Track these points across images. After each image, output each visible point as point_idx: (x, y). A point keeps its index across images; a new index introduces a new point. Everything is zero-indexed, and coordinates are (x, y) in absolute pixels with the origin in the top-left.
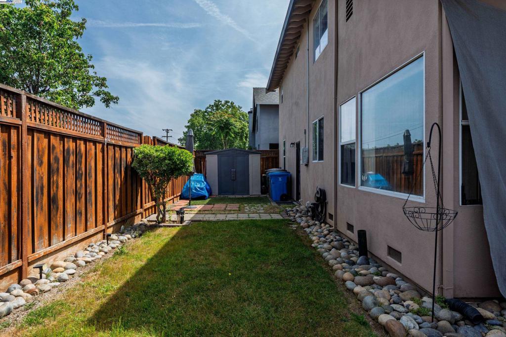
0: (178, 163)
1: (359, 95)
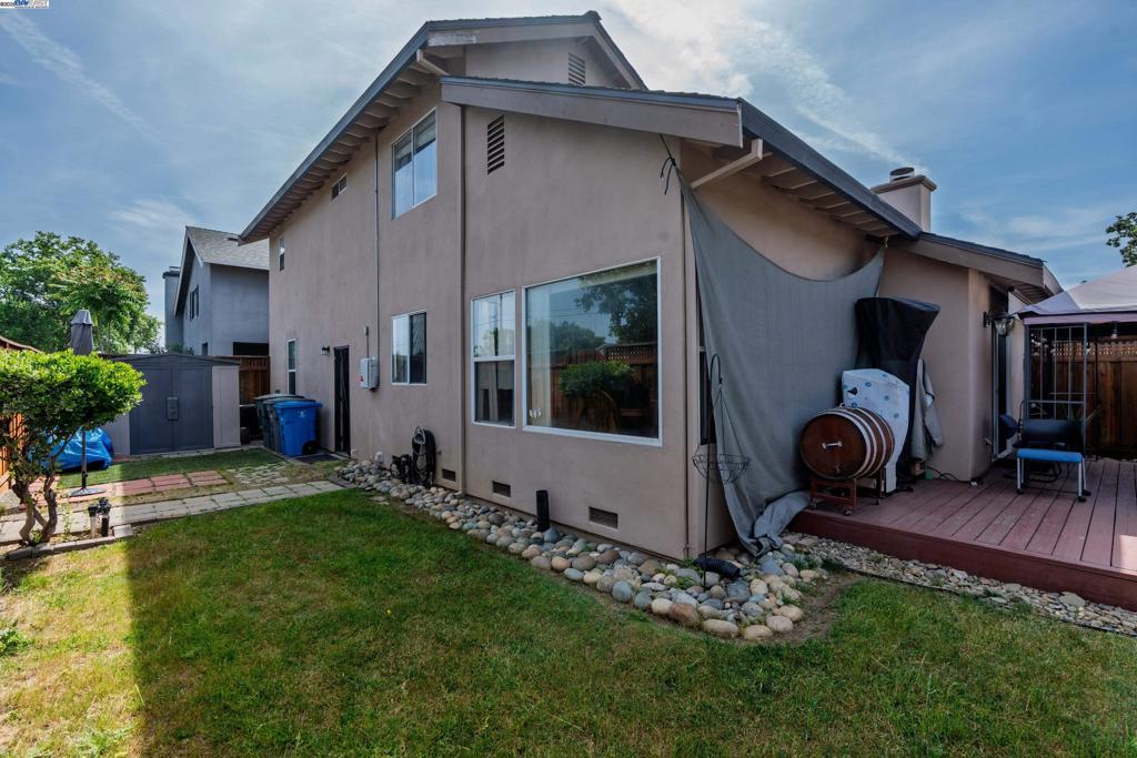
0: (110, 394)
1: (523, 292)
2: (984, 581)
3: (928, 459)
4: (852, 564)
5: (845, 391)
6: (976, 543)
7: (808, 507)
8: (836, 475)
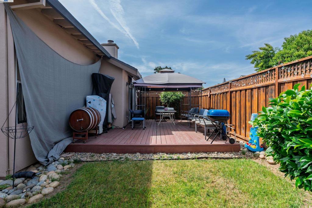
2: (120, 155)
3: (113, 122)
4: (84, 159)
5: (87, 102)
6: (119, 144)
7: (72, 143)
8: (81, 130)
